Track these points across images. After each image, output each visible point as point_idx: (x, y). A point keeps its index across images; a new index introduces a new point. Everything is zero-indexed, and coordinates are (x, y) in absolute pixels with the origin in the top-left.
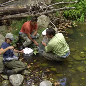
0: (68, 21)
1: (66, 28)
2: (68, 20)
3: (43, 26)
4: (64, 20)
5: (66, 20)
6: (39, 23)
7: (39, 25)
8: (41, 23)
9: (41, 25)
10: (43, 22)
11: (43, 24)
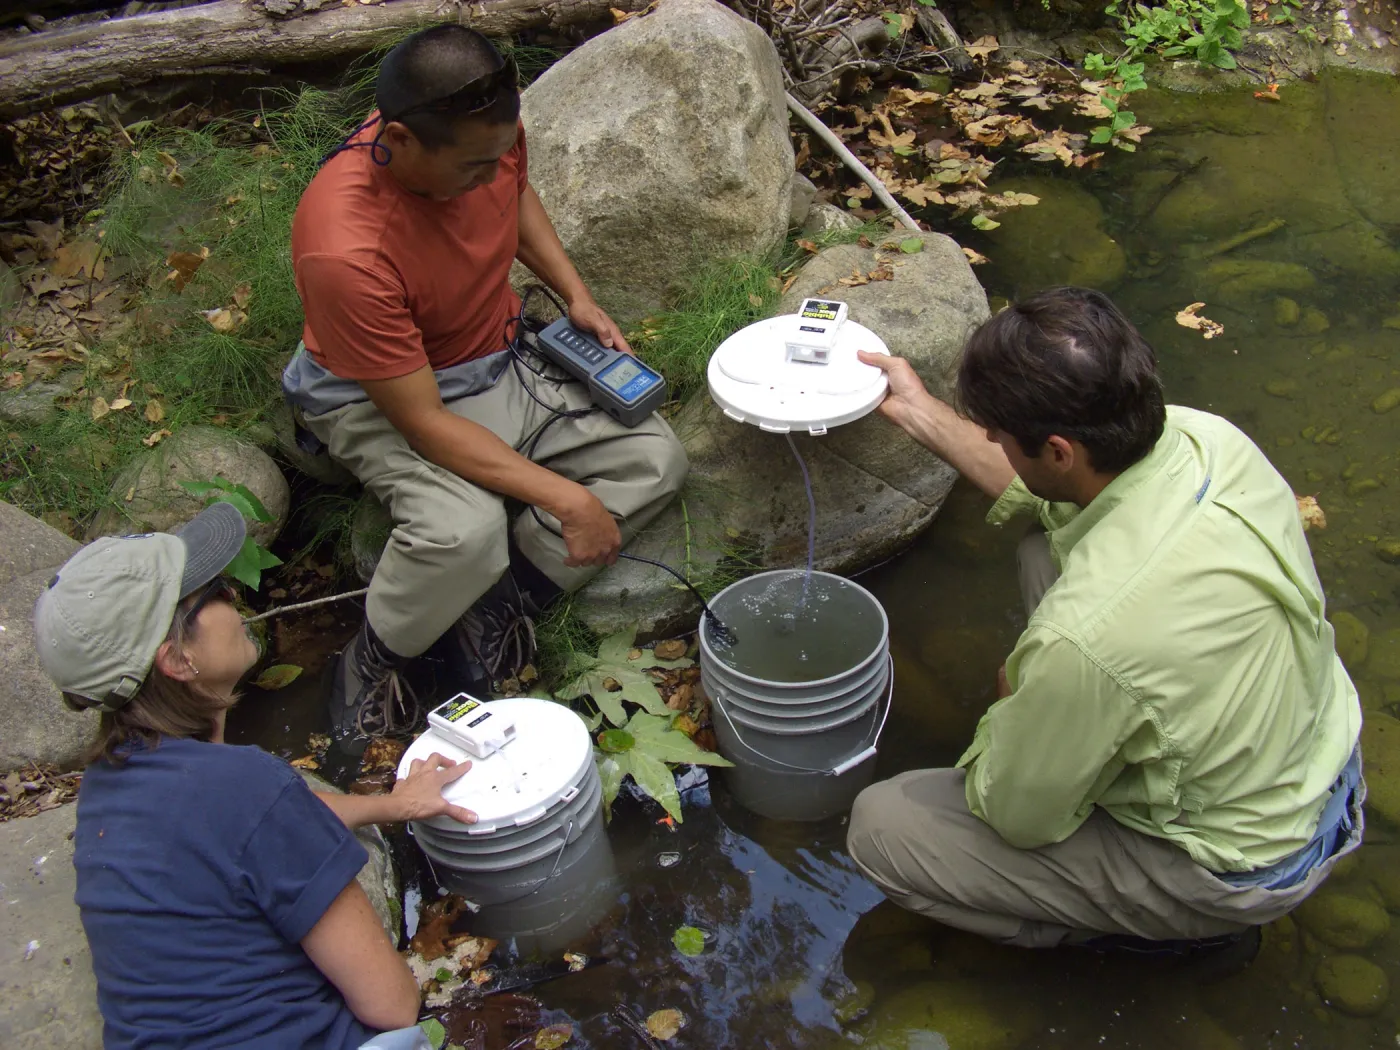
0: (981, 48)
1: (994, 183)
2: (966, 34)
3: (722, 209)
4: (918, 33)
5: (949, 32)
6: (651, 168)
7: (653, 203)
8: (686, 154)
9: (689, 197)
10: (719, 145)
11: (719, 177)
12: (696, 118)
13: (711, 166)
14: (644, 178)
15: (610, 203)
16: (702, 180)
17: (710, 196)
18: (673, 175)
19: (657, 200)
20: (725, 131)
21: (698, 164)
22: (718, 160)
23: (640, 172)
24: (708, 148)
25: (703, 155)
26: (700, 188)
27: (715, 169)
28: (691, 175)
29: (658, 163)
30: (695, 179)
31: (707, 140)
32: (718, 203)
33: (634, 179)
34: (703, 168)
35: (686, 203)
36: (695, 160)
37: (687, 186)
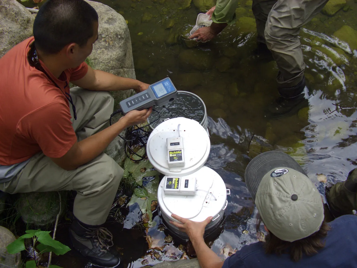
6: (6, 32)
7: (15, 43)
8: (9, 21)
9: (22, 33)
10: (17, 10)
11: (25, 21)
12: (3, 7)
13: (21, 18)
14: (7, 37)
15: (3, 53)
16: (21, 26)
17: (25, 29)
18: (13, 29)
19: (15, 41)
20: (14, 5)
21: (16, 21)
22: (21, 16)
23: (4, 36)
24: (15, 13)
25: (16, 17)
26: (22, 28)
27: (22, 19)
28: (18, 26)
29: (7, 29)
30: (19, 26)
31: (13, 11)
32: (29, 29)
33: (4, 39)
34: (19, 21)
35: (22, 35)
36: (14, 20)
37: (19, 30)
